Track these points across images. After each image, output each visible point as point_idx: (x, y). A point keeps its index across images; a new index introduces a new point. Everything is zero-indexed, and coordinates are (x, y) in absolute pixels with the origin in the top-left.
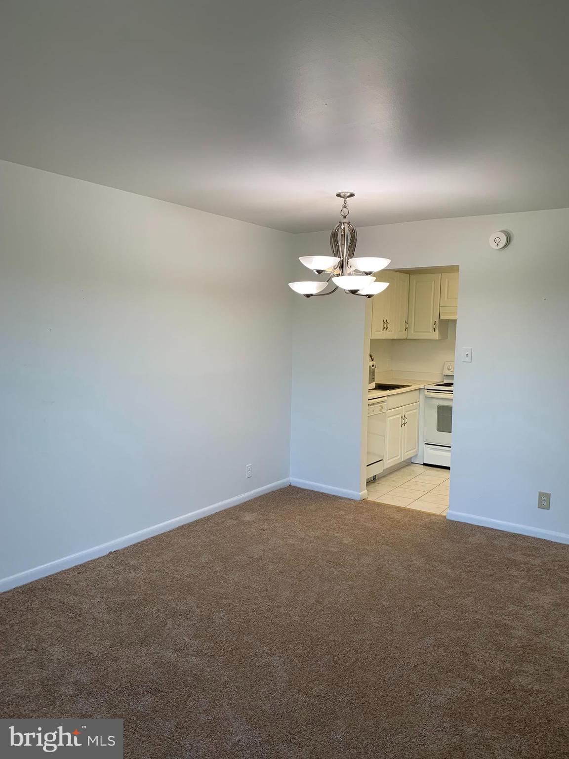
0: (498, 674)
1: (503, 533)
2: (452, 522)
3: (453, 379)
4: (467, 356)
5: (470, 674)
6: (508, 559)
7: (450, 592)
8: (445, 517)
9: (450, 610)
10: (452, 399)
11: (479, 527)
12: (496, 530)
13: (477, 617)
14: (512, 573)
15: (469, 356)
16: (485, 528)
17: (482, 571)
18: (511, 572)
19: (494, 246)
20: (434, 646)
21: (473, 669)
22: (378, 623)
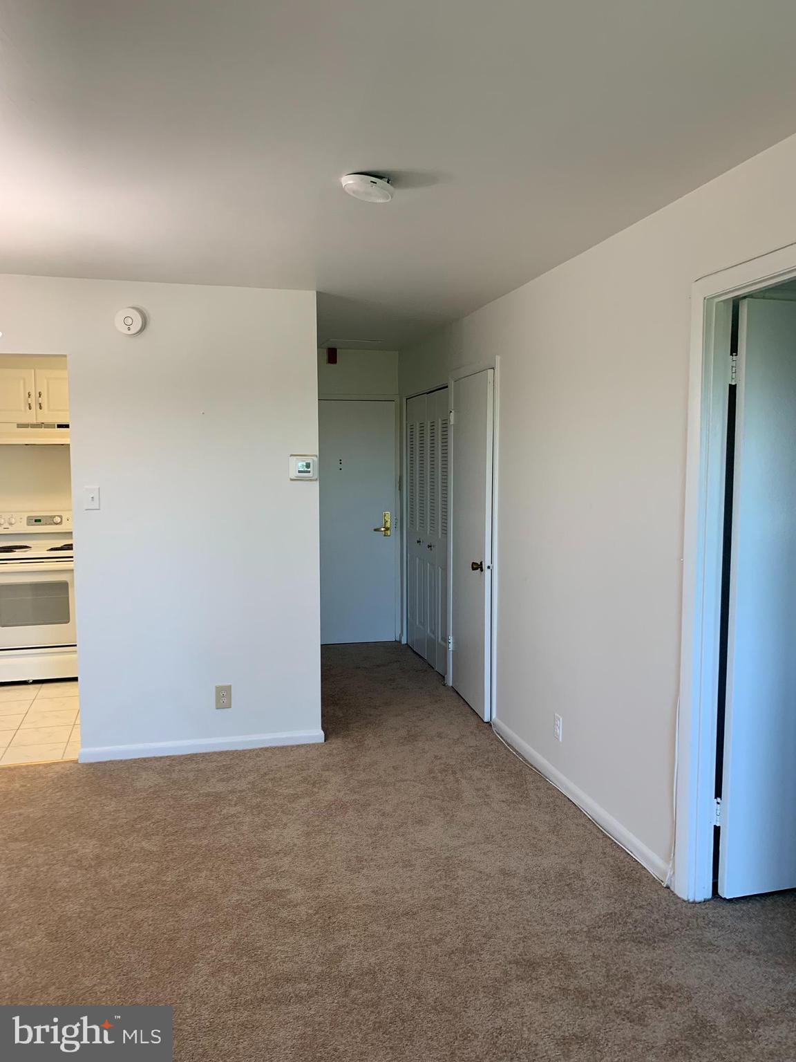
0: (320, 968)
1: (173, 760)
2: (91, 764)
3: (72, 538)
4: (93, 500)
5: (288, 989)
6: (208, 795)
7: (170, 877)
8: (76, 762)
9: (192, 906)
10: (73, 570)
11: (135, 761)
12: (161, 758)
13: (235, 897)
14: (227, 813)
15: (95, 499)
16: (145, 760)
17: (189, 825)
18: (225, 811)
19: (124, 330)
20: (213, 974)
21: (288, 980)
22: (101, 984)
